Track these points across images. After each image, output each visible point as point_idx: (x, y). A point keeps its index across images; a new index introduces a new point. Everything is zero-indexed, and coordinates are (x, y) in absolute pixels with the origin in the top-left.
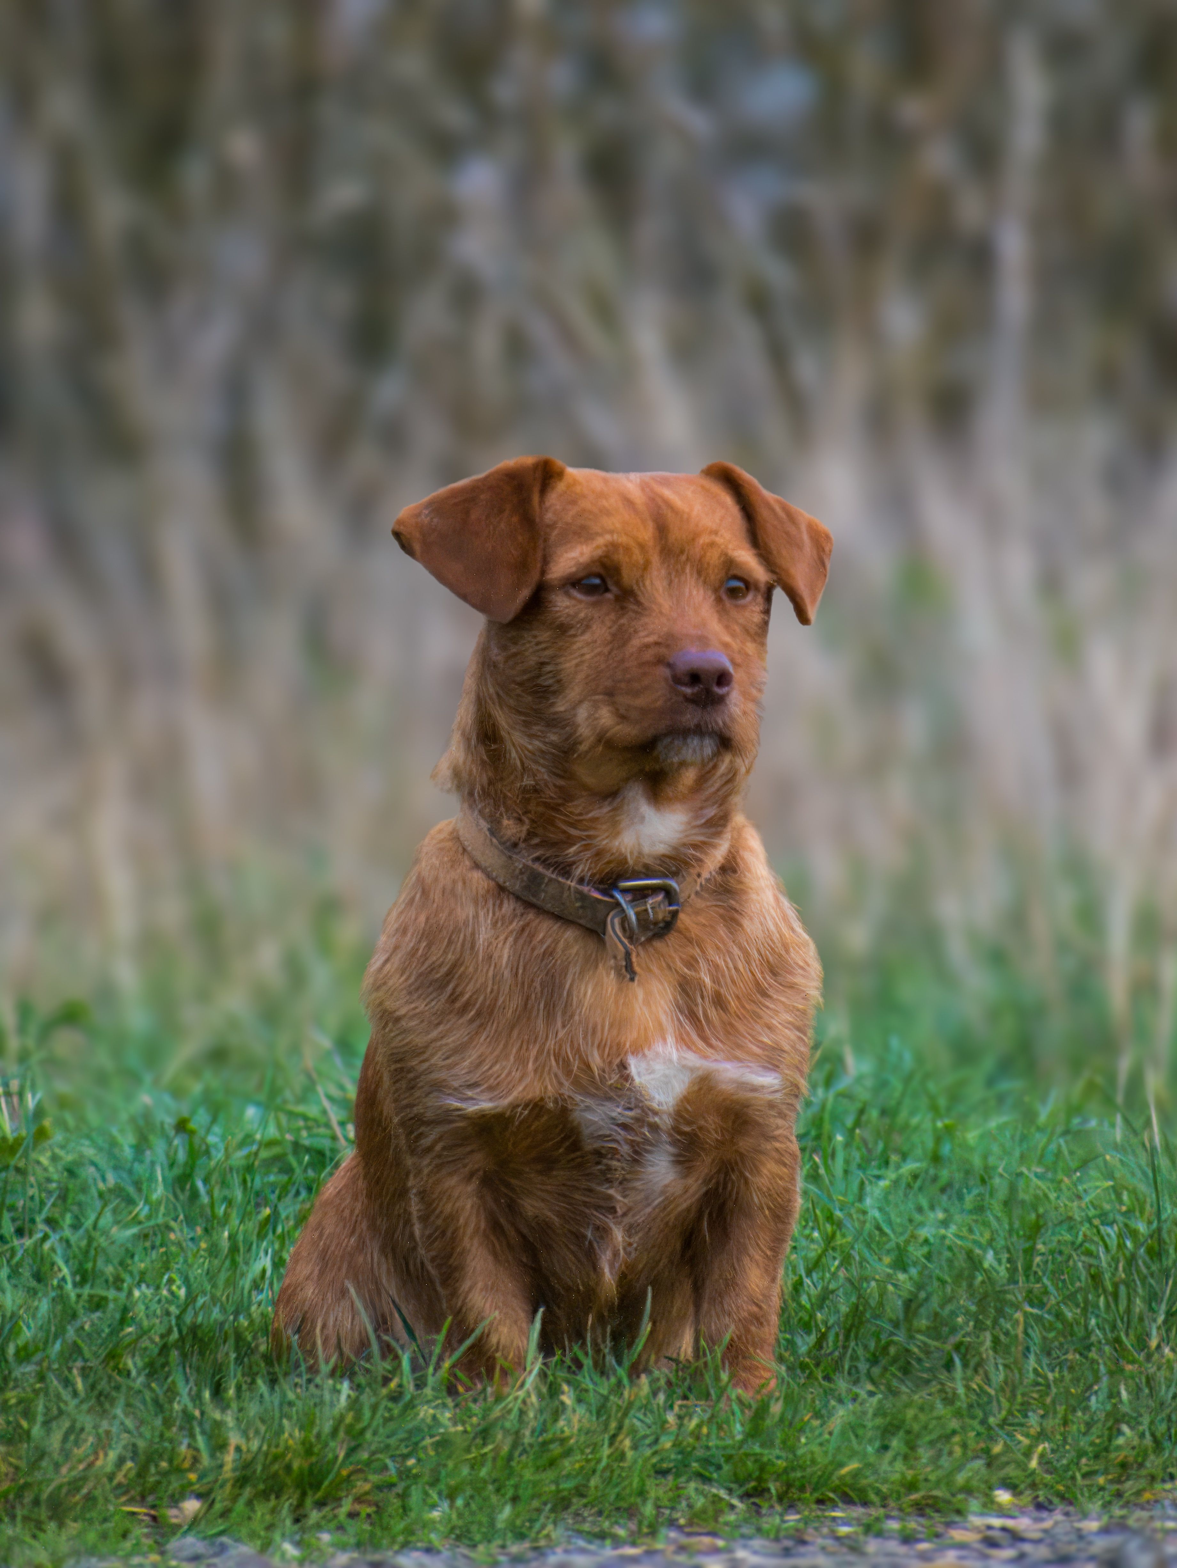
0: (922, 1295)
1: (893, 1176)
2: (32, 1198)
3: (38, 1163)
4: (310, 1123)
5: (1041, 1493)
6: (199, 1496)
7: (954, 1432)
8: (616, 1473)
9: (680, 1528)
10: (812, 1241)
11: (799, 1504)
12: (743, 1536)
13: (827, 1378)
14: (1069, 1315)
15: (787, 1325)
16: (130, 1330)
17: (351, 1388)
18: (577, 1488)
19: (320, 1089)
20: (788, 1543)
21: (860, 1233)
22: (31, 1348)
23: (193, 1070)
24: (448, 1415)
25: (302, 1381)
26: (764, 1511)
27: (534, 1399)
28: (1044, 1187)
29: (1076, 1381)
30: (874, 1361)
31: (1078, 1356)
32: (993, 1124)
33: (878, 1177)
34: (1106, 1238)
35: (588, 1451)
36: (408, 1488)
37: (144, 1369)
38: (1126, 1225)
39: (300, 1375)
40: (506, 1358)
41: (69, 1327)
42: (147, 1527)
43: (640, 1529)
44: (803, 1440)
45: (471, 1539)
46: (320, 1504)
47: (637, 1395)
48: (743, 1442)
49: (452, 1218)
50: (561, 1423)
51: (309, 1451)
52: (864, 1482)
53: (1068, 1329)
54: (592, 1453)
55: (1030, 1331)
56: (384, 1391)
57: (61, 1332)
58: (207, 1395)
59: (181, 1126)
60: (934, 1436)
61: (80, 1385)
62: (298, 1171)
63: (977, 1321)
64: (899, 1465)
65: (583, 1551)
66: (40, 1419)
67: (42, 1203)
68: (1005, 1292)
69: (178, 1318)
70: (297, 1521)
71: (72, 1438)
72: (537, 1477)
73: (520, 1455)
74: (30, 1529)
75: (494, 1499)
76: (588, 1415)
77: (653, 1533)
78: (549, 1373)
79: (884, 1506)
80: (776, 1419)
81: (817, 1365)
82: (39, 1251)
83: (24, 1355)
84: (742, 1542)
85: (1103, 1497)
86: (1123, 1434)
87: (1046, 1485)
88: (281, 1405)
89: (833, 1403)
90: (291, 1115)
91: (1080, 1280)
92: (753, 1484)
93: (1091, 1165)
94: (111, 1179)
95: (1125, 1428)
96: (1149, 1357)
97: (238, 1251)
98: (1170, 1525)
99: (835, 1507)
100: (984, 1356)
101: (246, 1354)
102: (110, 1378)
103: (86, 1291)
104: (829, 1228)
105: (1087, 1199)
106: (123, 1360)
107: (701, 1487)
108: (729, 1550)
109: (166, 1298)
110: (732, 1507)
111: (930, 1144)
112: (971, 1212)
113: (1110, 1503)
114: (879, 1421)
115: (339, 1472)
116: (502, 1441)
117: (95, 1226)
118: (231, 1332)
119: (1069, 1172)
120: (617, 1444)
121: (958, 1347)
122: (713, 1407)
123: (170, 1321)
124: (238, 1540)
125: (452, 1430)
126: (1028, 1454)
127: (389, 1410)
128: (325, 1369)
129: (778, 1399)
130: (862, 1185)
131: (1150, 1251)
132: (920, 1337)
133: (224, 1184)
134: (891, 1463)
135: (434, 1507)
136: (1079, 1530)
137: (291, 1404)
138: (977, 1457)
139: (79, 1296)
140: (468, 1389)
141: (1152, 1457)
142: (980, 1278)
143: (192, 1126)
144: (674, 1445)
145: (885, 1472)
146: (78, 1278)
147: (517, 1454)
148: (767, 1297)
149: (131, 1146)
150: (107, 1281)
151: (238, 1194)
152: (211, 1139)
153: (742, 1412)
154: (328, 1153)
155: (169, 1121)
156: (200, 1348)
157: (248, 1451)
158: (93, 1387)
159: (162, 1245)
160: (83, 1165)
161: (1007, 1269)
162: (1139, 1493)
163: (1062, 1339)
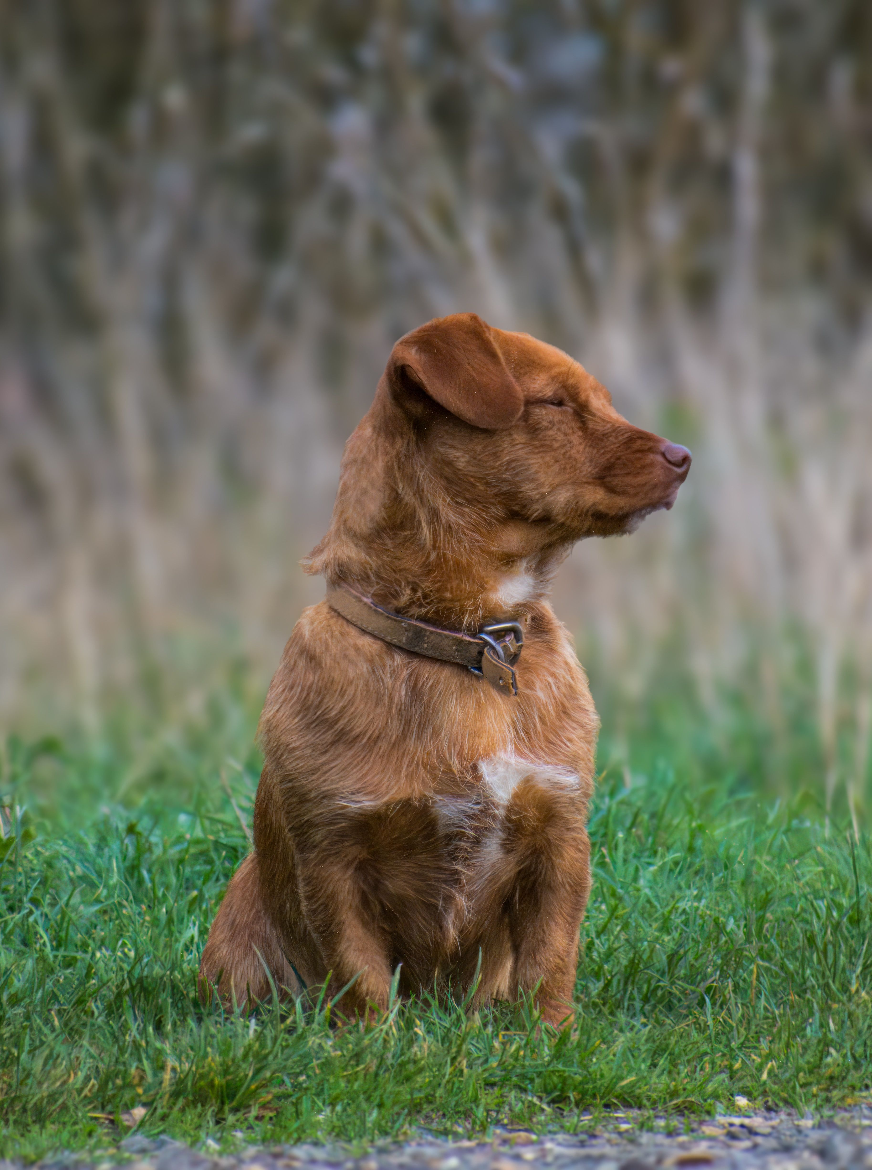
0: (682, 951)
1: (660, 864)
2: (20, 884)
3: (26, 857)
4: (227, 827)
5: (770, 1099)
6: (145, 1105)
7: (706, 1054)
8: (456, 1085)
9: (504, 1126)
10: (601, 912)
11: (591, 1108)
12: (550, 1132)
13: (612, 1013)
14: (791, 967)
15: (582, 975)
16: (94, 981)
17: (257, 1025)
18: (426, 1097)
19: (234, 801)
20: (583, 1137)
21: (635, 905)
22: (20, 996)
23: (141, 787)
24: (330, 1043)
25: (221, 1020)
26: (565, 1113)
27: (394, 1030)
28: (772, 872)
29: (795, 1015)
30: (646, 1000)
31: (797, 997)
32: (734, 823)
33: (650, 864)
34: (818, 909)
35: (434, 1069)
36: (300, 1098)
37: (103, 1011)
38: (832, 900)
39: (219, 1015)
40: (373, 1000)
41: (48, 980)
42: (106, 1127)
43: (473, 1128)
44: (594, 1060)
45: (347, 1136)
46: (235, 1110)
47: (472, 1028)
48: (549, 1063)
49: (333, 896)
50: (415, 1049)
51: (226, 1072)
52: (638, 1091)
53: (790, 977)
54: (439, 1070)
55: (762, 979)
56: (283, 1026)
57: (42, 984)
58: (151, 1029)
59: (131, 830)
60: (691, 1056)
61: (56, 1023)
62: (218, 863)
63: (722, 971)
64: (665, 1078)
65: (431, 1144)
66: (27, 1048)
67: (28, 887)
68: (742, 950)
69: (129, 973)
70: (217, 1122)
71: (51, 1062)
72: (397, 1089)
73: (385, 1071)
74: (19, 1130)
75: (365, 1106)
76: (435, 1043)
77: (484, 1129)
78: (406, 1011)
79: (653, 1109)
80: (575, 1044)
81: (604, 1004)
82: (26, 923)
83: (15, 1000)
84: (550, 1136)
85: (816, 1102)
86: (831, 1055)
87: (774, 1094)
88: (206, 1037)
89: (616, 1032)
90: (213, 821)
91: (798, 941)
92: (557, 1093)
93: (807, 855)
94: (79, 870)
95: (832, 1051)
96: (850, 1000)
97: (173, 922)
98: (866, 1122)
99: (617, 1109)
100: (728, 997)
101: (180, 999)
102: (79, 1017)
103: (61, 953)
104: (613, 902)
105: (803, 881)
106: (88, 1004)
107: (519, 1095)
108: (540, 1143)
109: (120, 958)
110: (543, 1110)
111: (687, 840)
112: (717, 889)
113: (821, 1106)
114: (649, 1045)
115: (249, 1086)
116: (370, 1062)
117: (67, 905)
118: (168, 983)
119: (790, 861)
120: (457, 1064)
121: (708, 990)
122: (528, 1036)
123: (123, 976)
124: (173, 1137)
125: (333, 1054)
126: (760, 1069)
127: (287, 1040)
128: (237, 1010)
129: (576, 1030)
130: (637, 870)
131: (851, 920)
132: (680, 983)
133: (163, 872)
134: (659, 1076)
135: (320, 1111)
136: (798, 1126)
137: (213, 1036)
138: (721, 1072)
139: (56, 957)
140: (344, 1024)
141: (852, 1072)
142: (724, 939)
143: (139, 828)
144: (499, 1065)
145: (655, 1083)
146: (54, 943)
147: (381, 1072)
148: (568, 953)
149: (94, 845)
150: (76, 946)
151: (173, 880)
152: (153, 839)
153: (550, 1040)
154: (240, 850)
155: (122, 827)
156: (145, 995)
157: (182, 1072)
158: (66, 1025)
159: (117, 919)
160: (57, 858)
161: (744, 933)
162: (842, 1099)
163: (784, 985)
